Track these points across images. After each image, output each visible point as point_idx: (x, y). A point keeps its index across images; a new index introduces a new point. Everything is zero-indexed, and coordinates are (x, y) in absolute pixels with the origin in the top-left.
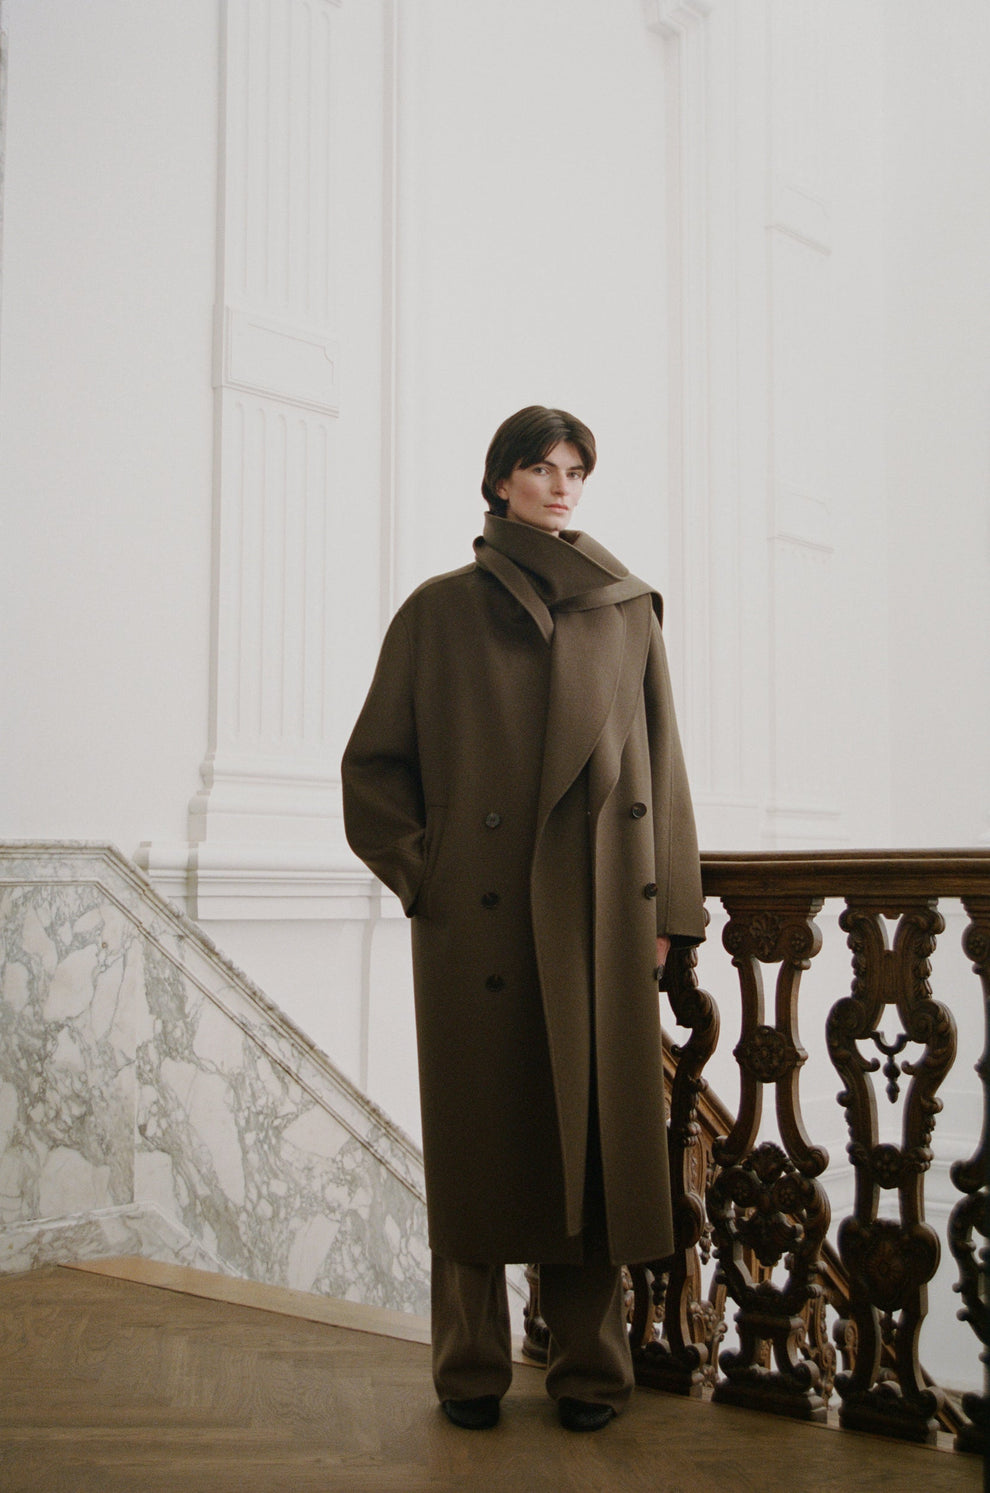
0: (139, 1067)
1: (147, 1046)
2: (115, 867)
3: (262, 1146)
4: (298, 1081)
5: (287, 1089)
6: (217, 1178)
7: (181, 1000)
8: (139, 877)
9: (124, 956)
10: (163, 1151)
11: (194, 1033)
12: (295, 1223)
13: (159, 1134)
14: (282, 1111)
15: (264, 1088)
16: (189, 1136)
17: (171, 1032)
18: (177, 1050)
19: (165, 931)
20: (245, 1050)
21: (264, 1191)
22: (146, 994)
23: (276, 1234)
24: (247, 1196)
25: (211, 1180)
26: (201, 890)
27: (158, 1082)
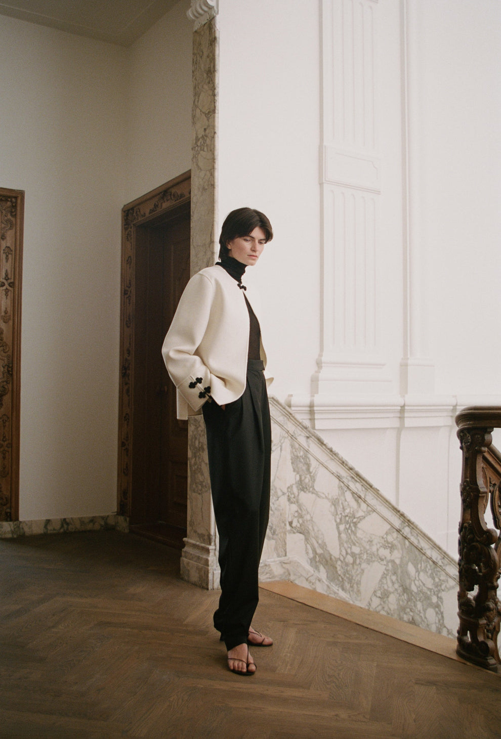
0: (289, 496)
1: (292, 486)
2: (276, 406)
3: (348, 531)
4: (365, 501)
5: (360, 505)
6: (326, 545)
7: (308, 466)
8: (287, 411)
9: (281, 446)
10: (300, 533)
11: (314, 480)
12: (364, 565)
13: (299, 525)
14: (357, 515)
15: (348, 505)
16: (312, 526)
17: (304, 480)
18: (307, 488)
19: (300, 435)
20: (339, 488)
21: (349, 551)
22: (292, 463)
23: (355, 571)
24: (340, 553)
25: (323, 546)
26: (317, 416)
27: (297, 502)
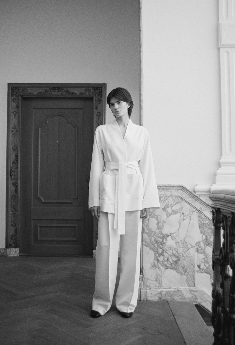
0: (197, 248)
1: (200, 242)
2: (185, 192)
8: (194, 195)
9: (190, 217)
10: (207, 273)
13: (205, 268)
17: (209, 239)
19: (206, 210)
22: (199, 228)
27: (204, 253)
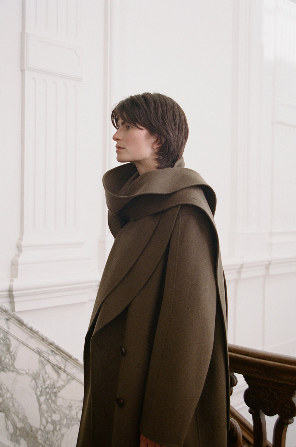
3: (48, 402)
4: (65, 371)
5: (60, 375)
6: (27, 419)
7: (8, 346)
11: (15, 359)
12: (64, 430)
14: (57, 385)
15: (49, 377)
16: (13, 403)
17: (4, 361)
18: (7, 368)
20: (39, 362)
21: (49, 420)
23: (55, 437)
24: (41, 423)
25: (24, 420)
26: (16, 300)
